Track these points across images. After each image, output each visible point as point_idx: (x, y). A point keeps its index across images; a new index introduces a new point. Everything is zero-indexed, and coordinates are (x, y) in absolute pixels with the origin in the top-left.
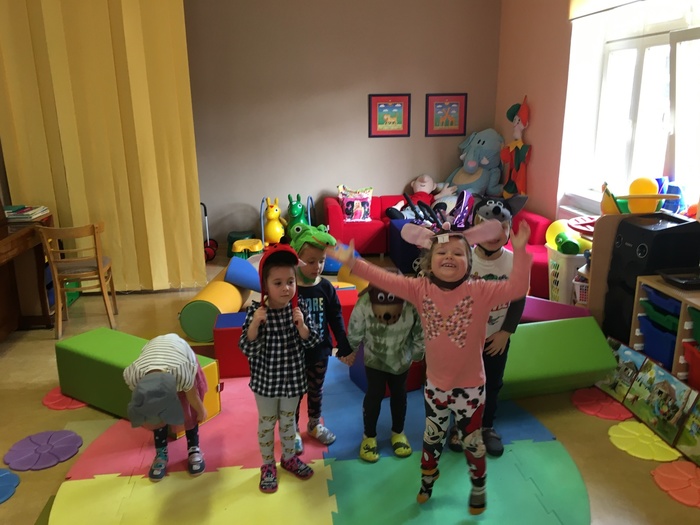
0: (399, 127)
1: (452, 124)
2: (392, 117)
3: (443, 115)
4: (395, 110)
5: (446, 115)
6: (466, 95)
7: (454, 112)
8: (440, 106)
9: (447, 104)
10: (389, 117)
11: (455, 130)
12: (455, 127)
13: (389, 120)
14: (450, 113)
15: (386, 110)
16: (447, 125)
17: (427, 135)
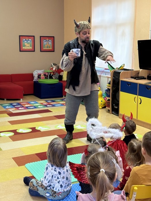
0: (31, 48)
2: (28, 44)
3: (46, 44)
4: (29, 42)
5: (47, 44)
6: (54, 37)
7: (50, 43)
8: (45, 41)
9: (47, 40)
10: (27, 44)
12: (51, 48)
13: (27, 45)
15: (26, 42)
16: (48, 47)
17: (41, 51)
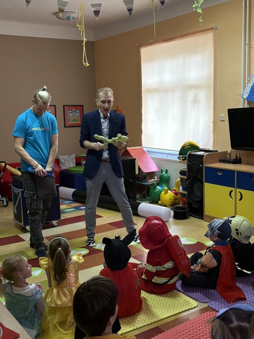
1: (77, 121)
5: (74, 116)
6: (82, 106)
7: (77, 114)
8: (70, 111)
9: (74, 110)
11: (78, 124)
14: (76, 116)
16: (75, 121)
17: (65, 127)
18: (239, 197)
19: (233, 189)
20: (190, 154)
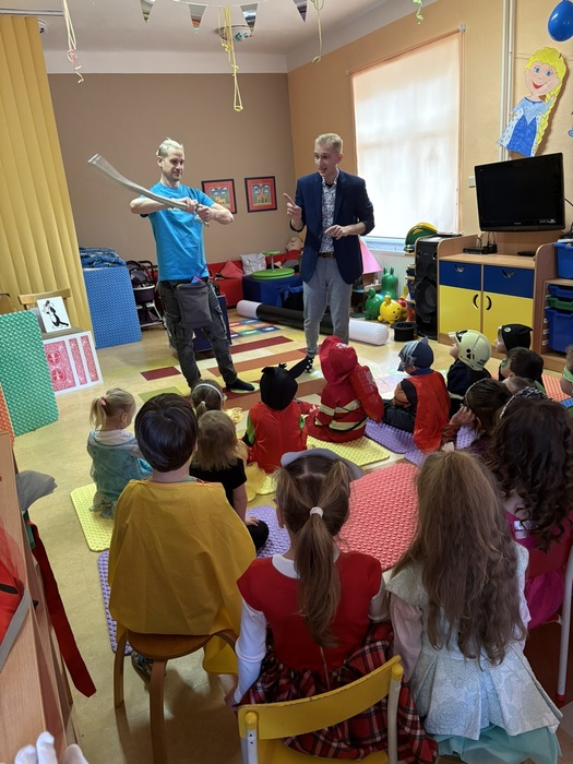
1: (266, 201)
4: (223, 193)
5: (261, 194)
6: (273, 177)
7: (266, 191)
8: (256, 187)
9: (261, 185)
10: (219, 198)
11: (268, 206)
12: (269, 203)
14: (264, 193)
15: (216, 193)
16: (263, 202)
17: (249, 211)
18: (486, 304)
19: (479, 293)
20: (419, 242)
